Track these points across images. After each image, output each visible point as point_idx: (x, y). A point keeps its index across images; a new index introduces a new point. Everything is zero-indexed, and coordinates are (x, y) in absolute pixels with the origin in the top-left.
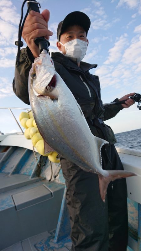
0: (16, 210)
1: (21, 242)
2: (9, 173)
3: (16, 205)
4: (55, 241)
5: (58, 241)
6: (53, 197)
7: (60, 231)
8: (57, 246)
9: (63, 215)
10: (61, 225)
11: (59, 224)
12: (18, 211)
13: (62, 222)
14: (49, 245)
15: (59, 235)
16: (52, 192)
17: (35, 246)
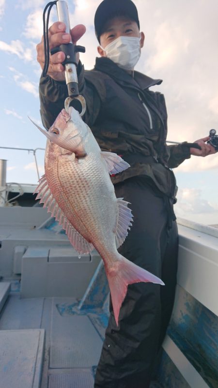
0: (48, 261)
1: (45, 299)
2: (56, 232)
3: (50, 257)
4: (80, 307)
5: (83, 308)
6: (91, 261)
7: (87, 298)
8: (79, 312)
9: (94, 282)
10: (90, 292)
11: (89, 290)
12: (49, 263)
13: (92, 289)
14: (71, 309)
15: (85, 302)
16: (92, 256)
17: (57, 306)
